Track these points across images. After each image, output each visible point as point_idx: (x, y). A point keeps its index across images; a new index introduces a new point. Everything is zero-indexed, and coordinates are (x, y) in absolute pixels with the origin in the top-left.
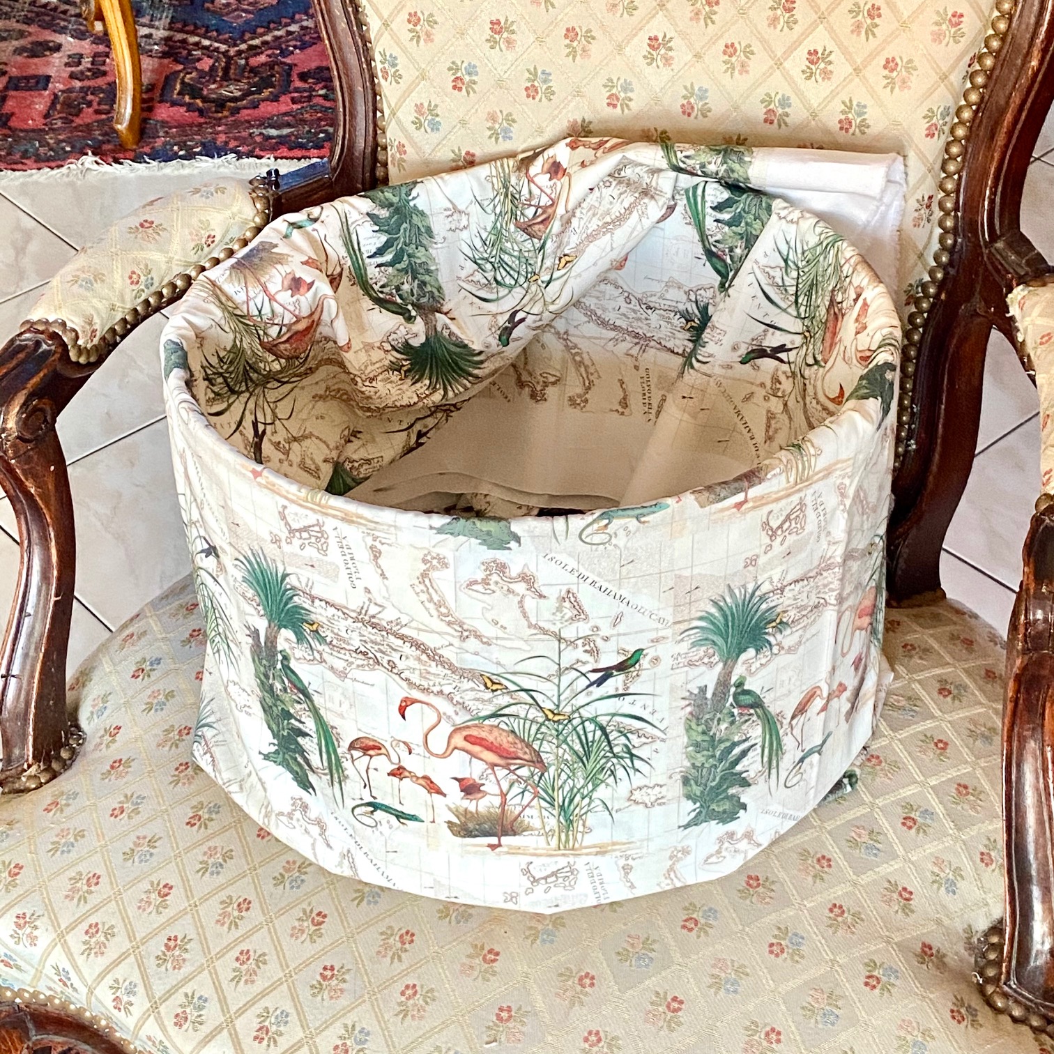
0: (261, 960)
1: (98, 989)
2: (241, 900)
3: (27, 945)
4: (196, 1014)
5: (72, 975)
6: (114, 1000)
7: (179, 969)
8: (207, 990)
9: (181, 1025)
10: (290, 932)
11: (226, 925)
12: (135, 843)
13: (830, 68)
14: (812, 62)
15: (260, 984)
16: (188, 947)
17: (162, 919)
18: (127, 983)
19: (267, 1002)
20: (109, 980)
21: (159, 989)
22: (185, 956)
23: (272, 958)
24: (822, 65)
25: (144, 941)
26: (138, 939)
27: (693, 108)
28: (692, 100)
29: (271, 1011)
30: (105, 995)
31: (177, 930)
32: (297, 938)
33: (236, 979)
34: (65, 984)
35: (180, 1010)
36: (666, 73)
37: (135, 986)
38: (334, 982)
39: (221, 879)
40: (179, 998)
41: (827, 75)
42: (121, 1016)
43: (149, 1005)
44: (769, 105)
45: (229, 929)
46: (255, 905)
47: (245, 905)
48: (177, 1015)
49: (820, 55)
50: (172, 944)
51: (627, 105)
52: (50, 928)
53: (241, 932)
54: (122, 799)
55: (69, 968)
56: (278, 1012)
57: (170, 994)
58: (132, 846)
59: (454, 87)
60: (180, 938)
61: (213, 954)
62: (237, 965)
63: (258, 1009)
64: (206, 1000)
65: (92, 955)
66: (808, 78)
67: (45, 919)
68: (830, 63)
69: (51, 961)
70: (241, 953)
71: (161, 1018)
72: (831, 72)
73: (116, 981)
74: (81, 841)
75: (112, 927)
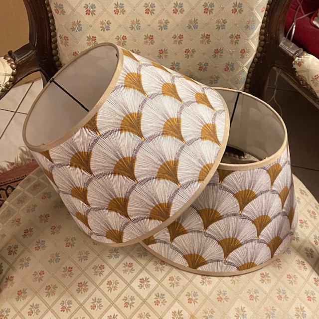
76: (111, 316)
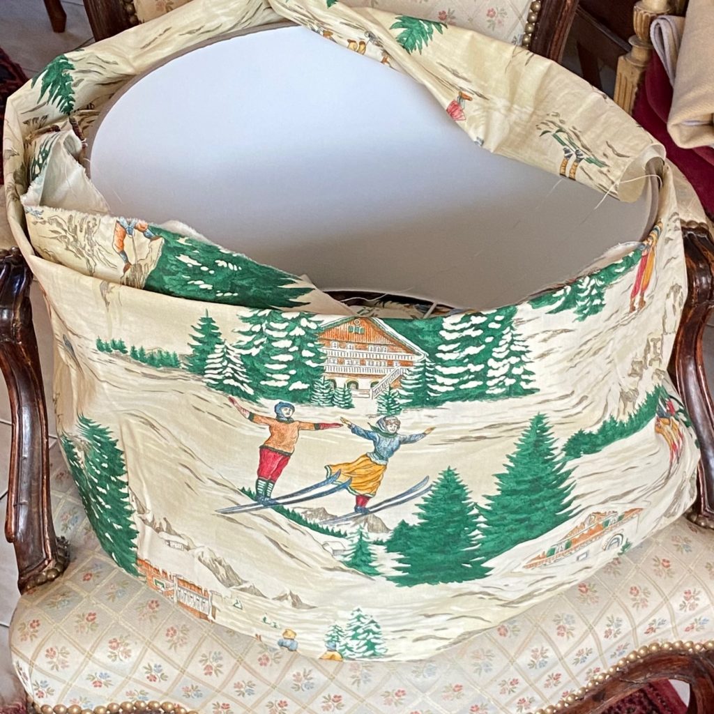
76: (299, 674)
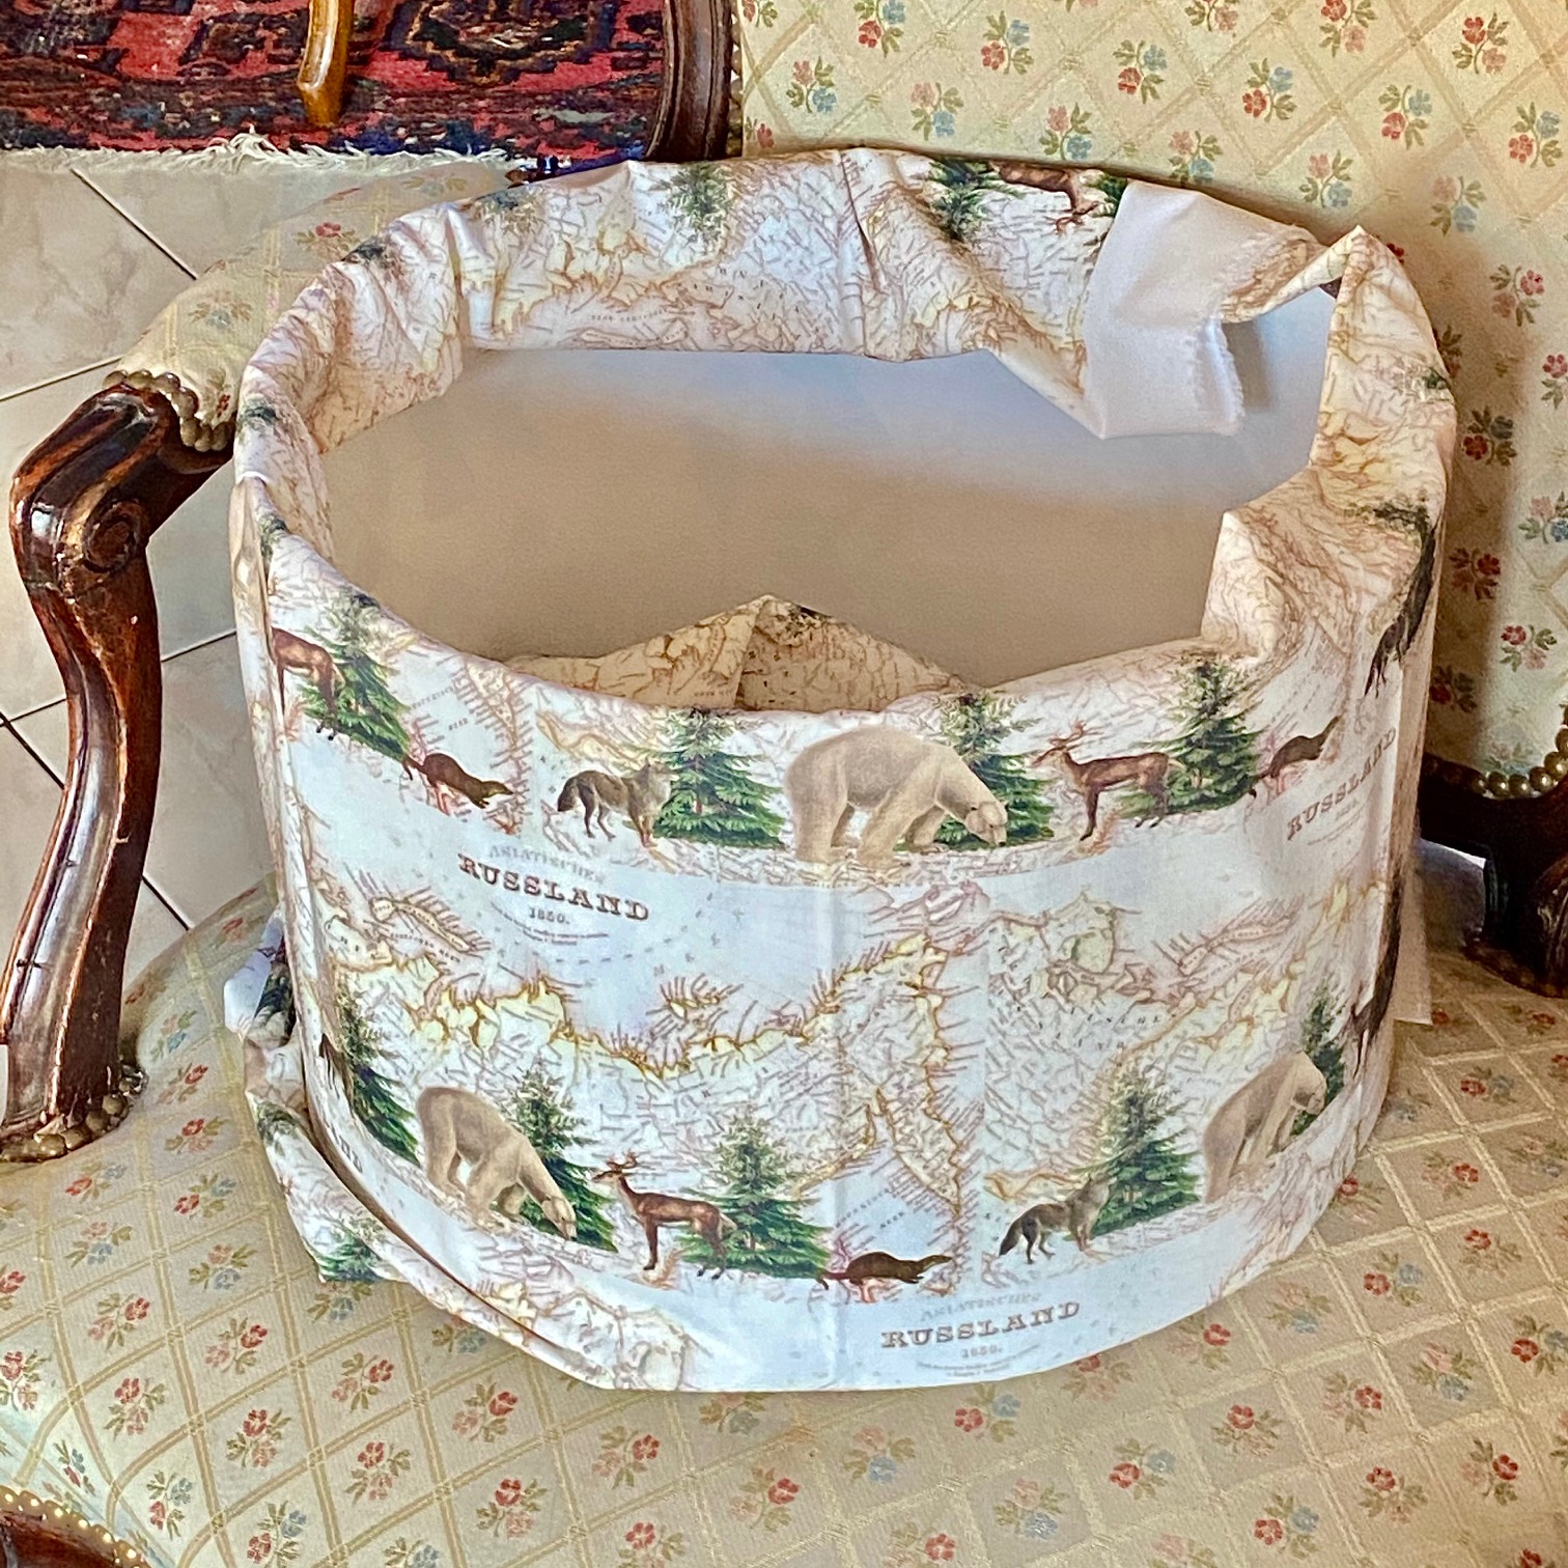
0: (400, 1462)
1: (129, 1487)
2: (377, 1363)
3: (19, 1406)
4: (285, 1541)
5: (88, 1462)
6: (153, 1508)
7: (265, 1464)
8: (307, 1505)
9: (258, 1558)
10: (452, 1420)
11: (349, 1401)
12: (211, 1256)
13: (1501, 50)
14: (1471, 39)
15: (396, 1500)
16: (282, 1430)
17: (242, 1382)
18: (176, 1482)
19: (403, 1531)
20: (146, 1475)
21: (228, 1496)
22: (278, 1445)
23: (419, 1462)
24: (1488, 46)
25: (211, 1415)
26: (202, 1411)
27: (1264, 103)
28: (1263, 89)
29: (409, 1546)
30: (139, 1499)
31: (268, 1403)
32: (464, 1431)
33: (357, 1490)
34: (75, 1480)
35: (259, 1533)
36: (1224, 39)
37: (190, 1486)
38: (517, 1508)
39: (349, 1326)
40: (260, 1512)
41: (1495, 61)
42: (161, 1535)
43: (209, 1520)
44: (1394, 105)
45: (353, 1407)
46: (399, 1375)
47: (382, 1371)
48: (254, 1541)
49: (1485, 27)
50: (256, 1423)
51: (1153, 92)
52: (60, 1382)
53: (372, 1413)
54: (198, 1183)
55: (83, 1450)
56: (421, 1549)
57: (243, 1505)
58: (205, 1259)
59: (863, 39)
60: (270, 1416)
61: (322, 1446)
62: (361, 1466)
63: (388, 1540)
64: (303, 1520)
65: (125, 1430)
66: (1463, 66)
67: (53, 1365)
68: (1503, 42)
69: (54, 1438)
70: (369, 1447)
71: (227, 1543)
72: (1503, 58)
73: (160, 1477)
74: (123, 1245)
75: (160, 1388)
